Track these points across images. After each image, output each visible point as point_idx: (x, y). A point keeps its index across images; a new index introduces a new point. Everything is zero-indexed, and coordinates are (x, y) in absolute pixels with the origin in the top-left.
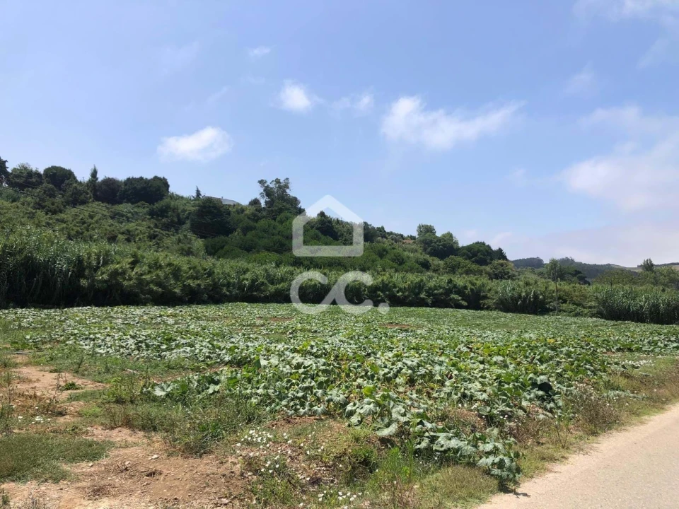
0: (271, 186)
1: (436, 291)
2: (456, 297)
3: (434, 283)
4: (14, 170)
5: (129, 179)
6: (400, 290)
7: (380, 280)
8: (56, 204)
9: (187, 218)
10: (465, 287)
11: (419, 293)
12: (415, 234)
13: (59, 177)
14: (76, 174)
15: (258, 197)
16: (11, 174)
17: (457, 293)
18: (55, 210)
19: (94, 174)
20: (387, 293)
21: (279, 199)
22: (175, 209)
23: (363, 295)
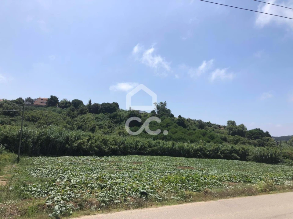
0: (159, 105)
1: (225, 152)
2: (235, 154)
3: (225, 148)
4: (61, 101)
5: (103, 104)
6: (208, 151)
7: (199, 146)
8: (74, 114)
9: (124, 119)
10: (239, 150)
11: (217, 152)
12: (226, 125)
13: (77, 103)
14: (83, 102)
15: (154, 110)
16: (60, 103)
17: (235, 153)
18: (74, 117)
19: (90, 102)
20: (202, 152)
21: (162, 110)
22: (119, 115)
23: (191, 153)
